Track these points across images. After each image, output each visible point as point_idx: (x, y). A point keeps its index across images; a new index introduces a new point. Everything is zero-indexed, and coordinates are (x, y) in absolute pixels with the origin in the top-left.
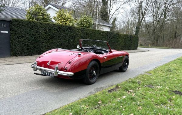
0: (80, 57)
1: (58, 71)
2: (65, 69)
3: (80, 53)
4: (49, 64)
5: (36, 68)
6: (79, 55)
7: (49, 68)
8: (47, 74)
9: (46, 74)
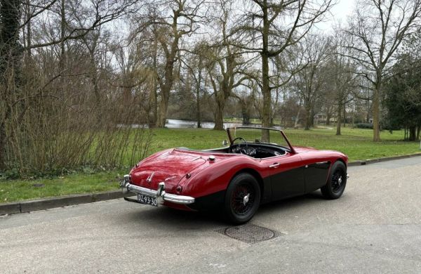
0: (213, 165)
1: (164, 192)
2: (179, 190)
3: (212, 157)
4: (150, 180)
5: (128, 187)
6: (212, 161)
7: (151, 189)
8: (148, 201)
9: (144, 200)
